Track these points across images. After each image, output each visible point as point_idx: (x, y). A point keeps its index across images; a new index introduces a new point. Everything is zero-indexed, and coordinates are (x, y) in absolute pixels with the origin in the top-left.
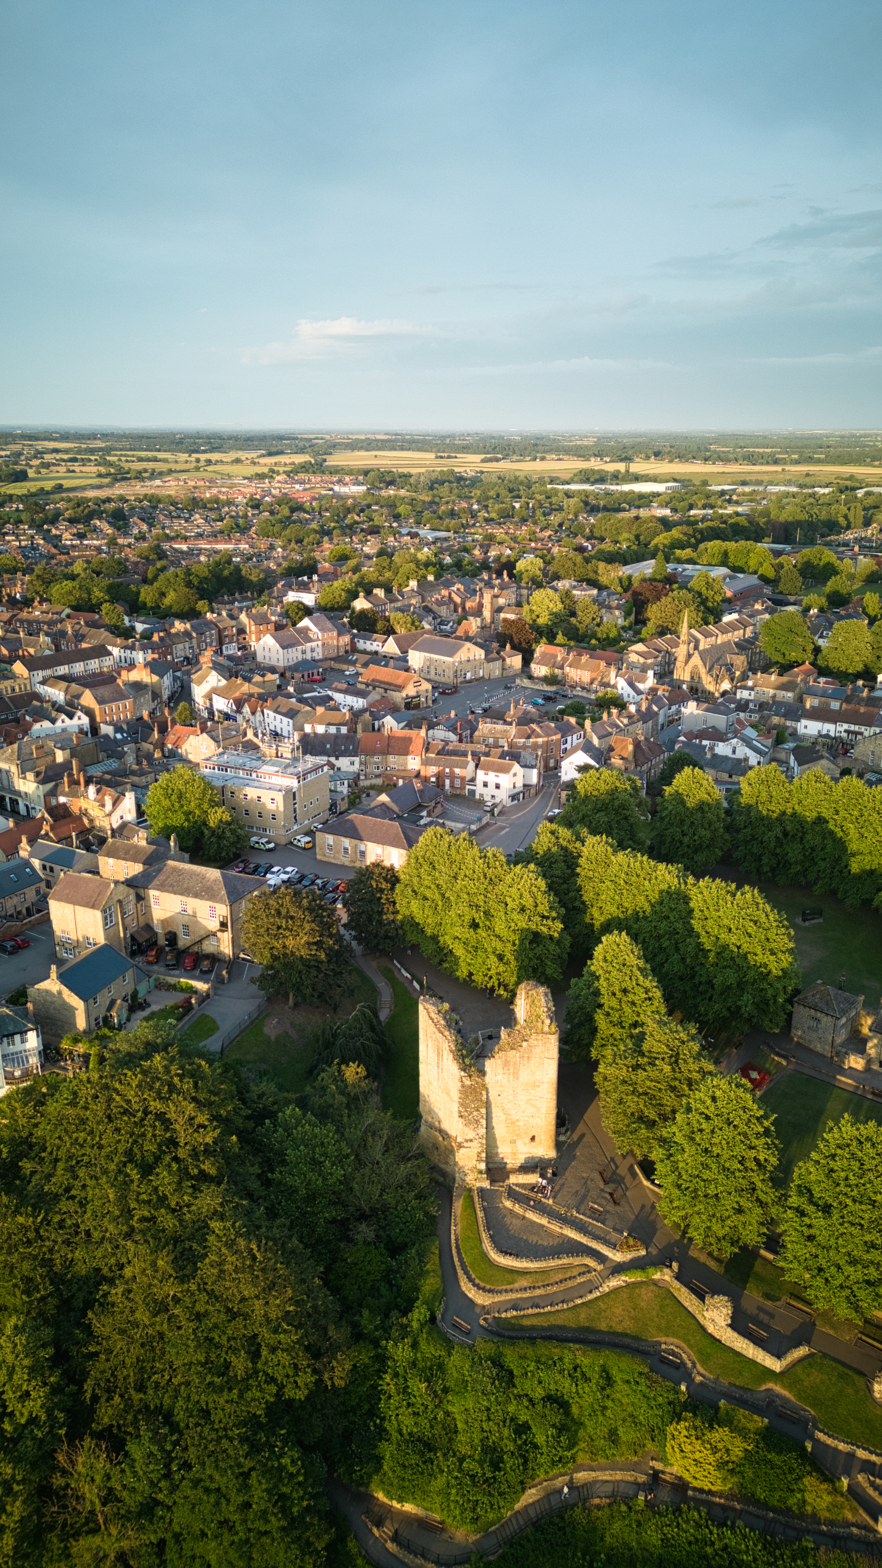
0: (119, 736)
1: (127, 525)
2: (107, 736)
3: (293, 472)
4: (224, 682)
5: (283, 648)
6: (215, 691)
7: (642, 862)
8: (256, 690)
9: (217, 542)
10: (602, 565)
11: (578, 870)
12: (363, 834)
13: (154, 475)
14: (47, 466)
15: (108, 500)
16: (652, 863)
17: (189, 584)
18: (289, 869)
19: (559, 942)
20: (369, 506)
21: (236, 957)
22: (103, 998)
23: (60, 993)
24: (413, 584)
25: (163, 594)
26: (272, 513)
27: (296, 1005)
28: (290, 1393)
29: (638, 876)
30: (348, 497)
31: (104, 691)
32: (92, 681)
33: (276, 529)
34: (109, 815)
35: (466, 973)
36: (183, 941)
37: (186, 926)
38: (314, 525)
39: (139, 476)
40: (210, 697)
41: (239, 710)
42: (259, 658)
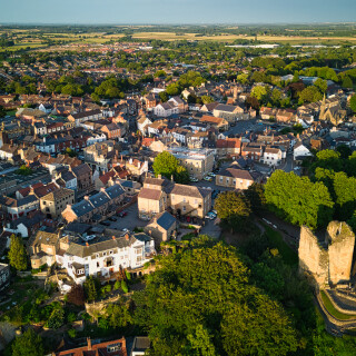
0: (125, 142)
2: (121, 142)
3: (121, 41)
4: (151, 123)
5: (165, 109)
6: (148, 125)
8: (166, 125)
13: (65, 43)
24: (203, 84)
31: (111, 126)
34: (139, 169)
39: (59, 43)
40: (146, 127)
41: (161, 133)
42: (155, 114)
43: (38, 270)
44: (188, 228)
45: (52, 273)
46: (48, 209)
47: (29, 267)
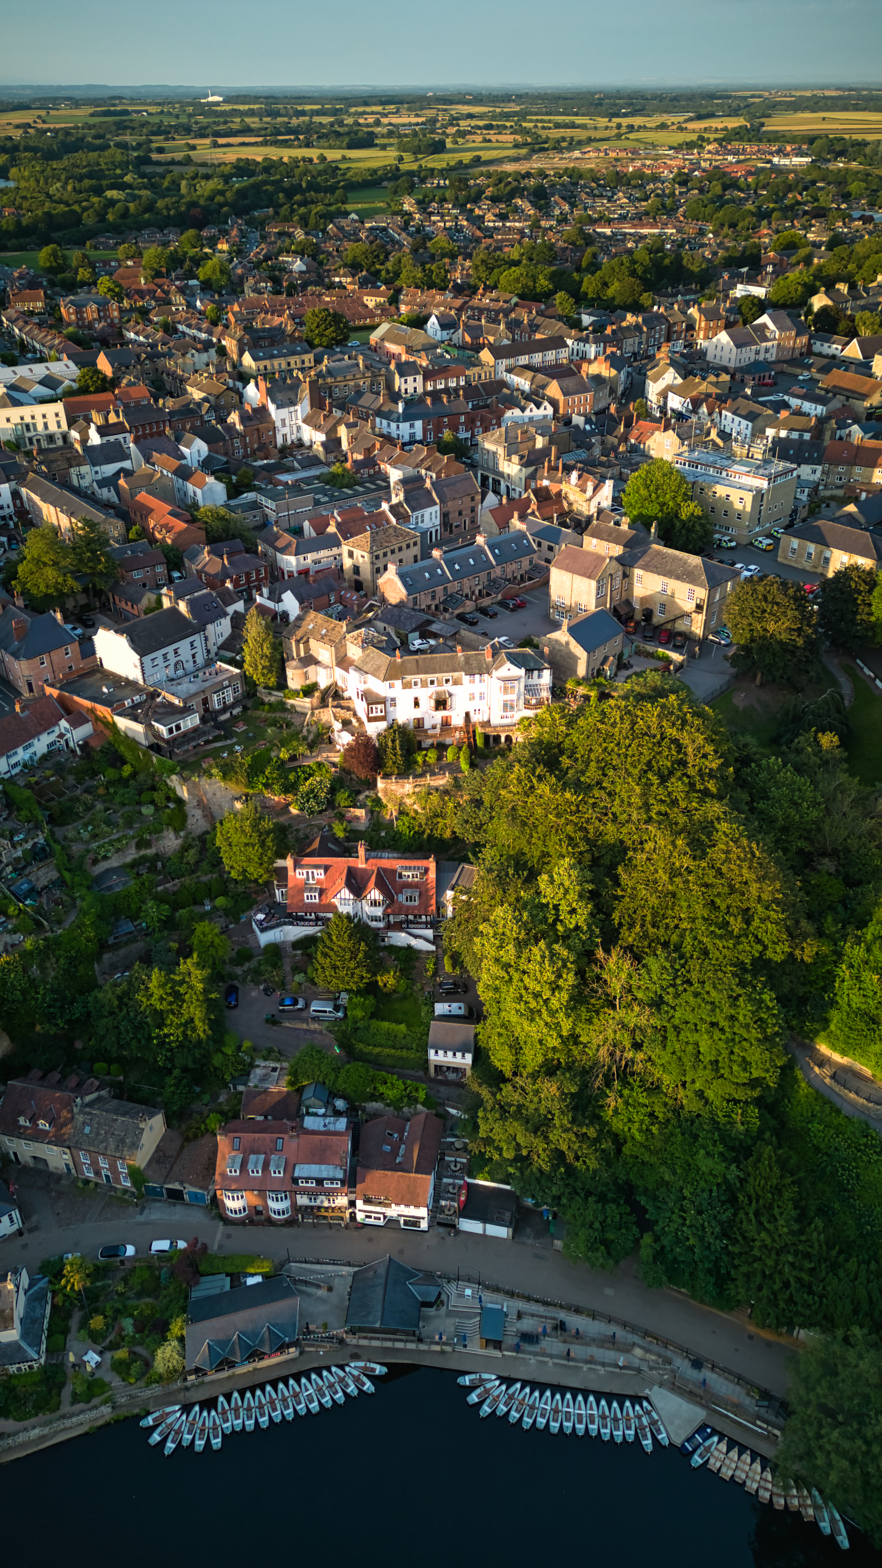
0: (588, 427)
1: (548, 205)
2: (577, 426)
4: (679, 381)
5: (738, 346)
6: (670, 388)
8: (714, 390)
9: (643, 226)
12: (828, 540)
13: (572, 146)
14: (462, 134)
15: (528, 175)
17: (633, 273)
18: (752, 567)
20: (814, 183)
21: (705, 638)
22: (599, 654)
23: (567, 643)
25: (606, 285)
26: (701, 191)
27: (762, 685)
28: (769, 954)
30: (789, 171)
31: (569, 382)
32: (556, 372)
33: (708, 210)
34: (590, 500)
36: (658, 618)
37: (663, 605)
38: (749, 206)
39: (557, 146)
40: (664, 395)
41: (695, 411)
42: (709, 357)
43: (296, 693)
44: (652, 655)
45: (324, 703)
46: (356, 569)
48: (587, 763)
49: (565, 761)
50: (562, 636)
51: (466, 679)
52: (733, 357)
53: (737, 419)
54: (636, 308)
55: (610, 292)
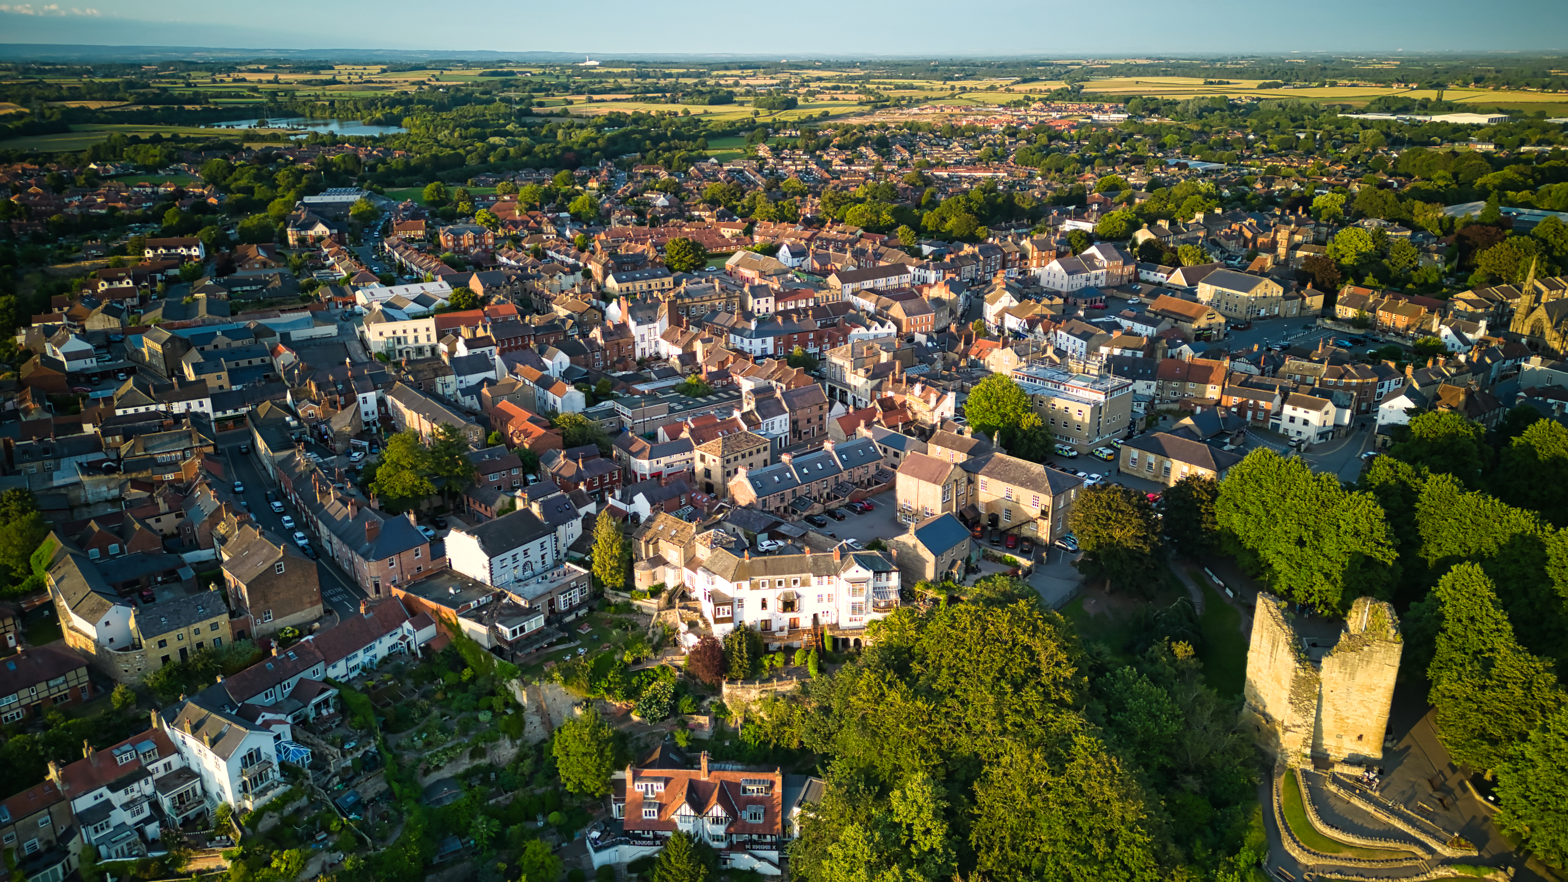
0: (930, 344)
1: (890, 153)
2: (920, 343)
4: (1015, 303)
5: (1069, 273)
6: (1006, 310)
7: (1493, 504)
8: (1048, 312)
9: (976, 171)
10: (1419, 204)
11: (1417, 505)
12: (1168, 450)
13: (912, 102)
14: (812, 93)
15: (871, 127)
16: (1505, 507)
17: (969, 210)
18: (1094, 476)
19: (1391, 570)
20: (1131, 135)
21: (1052, 543)
22: (947, 557)
23: (914, 546)
24: (1199, 216)
25: (944, 220)
26: (1029, 142)
27: (1112, 592)
29: (1487, 517)
30: (1108, 126)
31: (912, 304)
32: (899, 295)
33: (1035, 158)
34: (933, 410)
35: (1285, 587)
36: (1004, 523)
37: (1009, 511)
38: (1074, 154)
39: (898, 104)
40: (1001, 315)
41: (1031, 330)
42: (1043, 283)
43: (643, 594)
44: (1000, 560)
45: (670, 605)
46: (708, 473)
47: (629, 586)
48: (938, 669)
49: (916, 668)
50: (909, 539)
51: (814, 580)
52: (1065, 282)
53: (1072, 338)
54: (973, 239)
55: (948, 226)
